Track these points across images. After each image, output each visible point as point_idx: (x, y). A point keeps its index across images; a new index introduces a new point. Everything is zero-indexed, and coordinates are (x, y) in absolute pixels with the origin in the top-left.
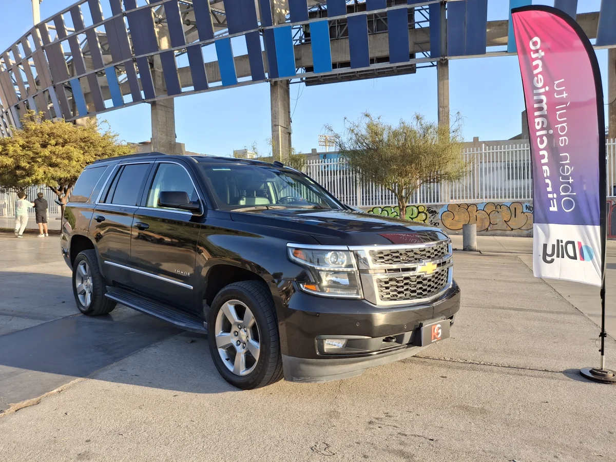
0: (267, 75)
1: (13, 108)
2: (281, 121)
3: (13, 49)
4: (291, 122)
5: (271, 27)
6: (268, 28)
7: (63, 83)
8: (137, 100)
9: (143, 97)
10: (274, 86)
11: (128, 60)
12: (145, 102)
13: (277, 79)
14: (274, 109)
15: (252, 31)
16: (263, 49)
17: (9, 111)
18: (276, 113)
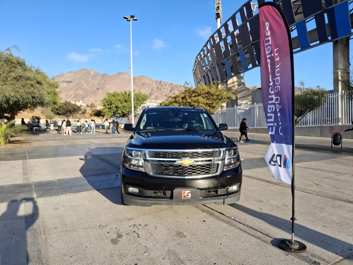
0: (330, 38)
1: (203, 78)
2: (341, 66)
3: (202, 50)
4: (350, 65)
5: (332, 6)
6: (330, 7)
7: (221, 63)
8: (254, 66)
9: (257, 64)
10: (335, 44)
11: (250, 45)
12: (258, 66)
13: (337, 39)
14: (335, 58)
15: (319, 12)
16: (327, 22)
17: (201, 79)
18: (336, 61)
